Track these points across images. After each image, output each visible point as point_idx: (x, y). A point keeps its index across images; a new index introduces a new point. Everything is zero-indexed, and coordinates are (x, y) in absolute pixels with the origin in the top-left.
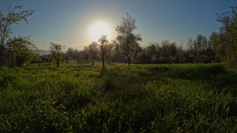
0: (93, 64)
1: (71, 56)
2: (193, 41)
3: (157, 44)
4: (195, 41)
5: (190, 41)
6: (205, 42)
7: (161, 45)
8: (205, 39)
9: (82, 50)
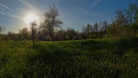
0: (25, 42)
1: (10, 37)
2: (85, 27)
3: (64, 30)
4: (86, 28)
5: (83, 27)
6: (92, 28)
7: (66, 30)
8: (91, 26)
9: (18, 33)
